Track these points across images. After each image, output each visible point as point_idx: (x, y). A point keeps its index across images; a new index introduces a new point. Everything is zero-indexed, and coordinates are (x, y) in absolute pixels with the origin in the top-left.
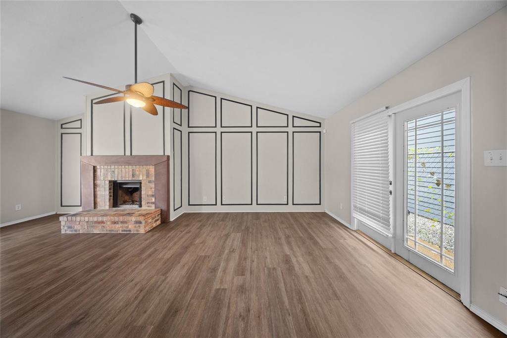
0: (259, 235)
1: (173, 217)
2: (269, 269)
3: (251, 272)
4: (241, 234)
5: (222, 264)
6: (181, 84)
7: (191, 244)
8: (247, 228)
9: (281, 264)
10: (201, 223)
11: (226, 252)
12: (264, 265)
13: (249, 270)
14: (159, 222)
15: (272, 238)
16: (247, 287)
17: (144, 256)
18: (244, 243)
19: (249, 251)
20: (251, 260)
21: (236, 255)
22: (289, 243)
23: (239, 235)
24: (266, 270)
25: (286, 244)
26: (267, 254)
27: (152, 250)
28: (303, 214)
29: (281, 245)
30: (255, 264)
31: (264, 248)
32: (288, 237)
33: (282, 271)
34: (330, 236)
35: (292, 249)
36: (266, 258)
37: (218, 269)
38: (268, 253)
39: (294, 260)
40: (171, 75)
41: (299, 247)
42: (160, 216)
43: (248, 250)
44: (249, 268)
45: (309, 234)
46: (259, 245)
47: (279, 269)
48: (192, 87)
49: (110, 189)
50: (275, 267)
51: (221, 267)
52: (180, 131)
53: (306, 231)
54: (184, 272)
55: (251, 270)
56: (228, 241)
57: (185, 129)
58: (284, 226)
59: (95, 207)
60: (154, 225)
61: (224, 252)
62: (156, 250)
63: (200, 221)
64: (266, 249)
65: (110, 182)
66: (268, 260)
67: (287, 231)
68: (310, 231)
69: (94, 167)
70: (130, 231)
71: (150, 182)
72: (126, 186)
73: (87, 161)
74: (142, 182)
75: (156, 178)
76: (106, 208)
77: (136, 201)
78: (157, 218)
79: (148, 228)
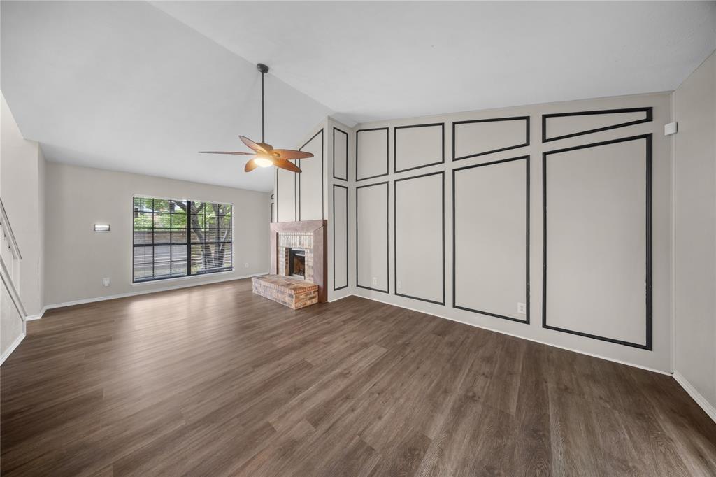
0: (412, 367)
1: (332, 297)
2: (362, 443)
3: (330, 427)
4: (386, 350)
5: (312, 389)
6: (346, 126)
7: (315, 340)
8: (406, 345)
9: (391, 450)
10: (354, 314)
11: (338, 371)
12: (361, 430)
13: (332, 422)
14: (315, 301)
15: (430, 384)
16: (299, 449)
17: (266, 336)
18: (373, 370)
19: (368, 386)
20: (351, 407)
21: (342, 384)
22: (458, 413)
23: (383, 350)
24: (354, 441)
25: (447, 412)
26: (388, 412)
27: (279, 331)
28: (571, 358)
29: (435, 407)
30: (351, 416)
31: (397, 395)
32: (470, 398)
33: (378, 466)
34: (624, 461)
35: (450, 432)
36: (380, 418)
37: (300, 393)
38: (392, 411)
39: (429, 460)
40: (329, 118)
41: (475, 437)
42: (317, 293)
43: (368, 384)
44: (336, 418)
45: (542, 419)
46: (394, 385)
47: (381, 455)
48: (359, 124)
49: (286, 256)
50: (377, 447)
51: (306, 392)
52: (344, 187)
53: (539, 403)
54: (269, 375)
55: (333, 425)
56: (355, 356)
57: (352, 184)
58: (486, 369)
59: (278, 273)
60: (309, 303)
61: (334, 369)
62: (281, 333)
63: (355, 312)
64: (398, 399)
65: (286, 249)
66: (378, 425)
67: (481, 382)
68: (552, 410)
69: (277, 234)
70: (286, 303)
71: (310, 252)
72: (297, 254)
73: (274, 227)
74: (306, 251)
75: (314, 247)
76: (284, 275)
77: (302, 272)
78: (312, 295)
79: (300, 305)
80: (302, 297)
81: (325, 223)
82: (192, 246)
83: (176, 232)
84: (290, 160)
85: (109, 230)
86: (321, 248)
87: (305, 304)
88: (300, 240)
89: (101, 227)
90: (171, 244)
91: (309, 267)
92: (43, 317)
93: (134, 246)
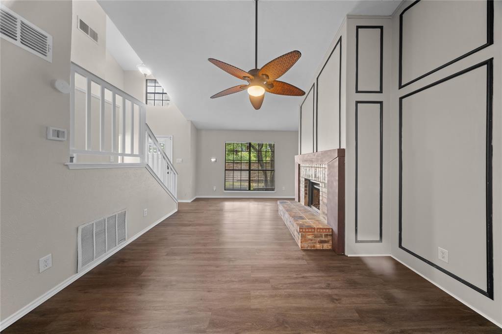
1: (351, 251)
14: (327, 246)
42: (330, 238)
49: (306, 187)
52: (377, 103)
59: (299, 201)
60: (318, 246)
65: (306, 180)
69: (299, 165)
70: (295, 236)
71: (325, 187)
72: (315, 186)
73: (297, 159)
74: (321, 185)
75: (328, 181)
76: (303, 204)
77: (317, 205)
78: (323, 239)
79: (306, 245)
80: (310, 237)
81: (341, 153)
82: (251, 172)
83: (253, 163)
84: (276, 80)
85: (216, 161)
86: (336, 184)
87: (314, 246)
88: (315, 172)
89: (213, 160)
90: (241, 170)
91: (324, 203)
92: (192, 201)
93: (226, 170)
